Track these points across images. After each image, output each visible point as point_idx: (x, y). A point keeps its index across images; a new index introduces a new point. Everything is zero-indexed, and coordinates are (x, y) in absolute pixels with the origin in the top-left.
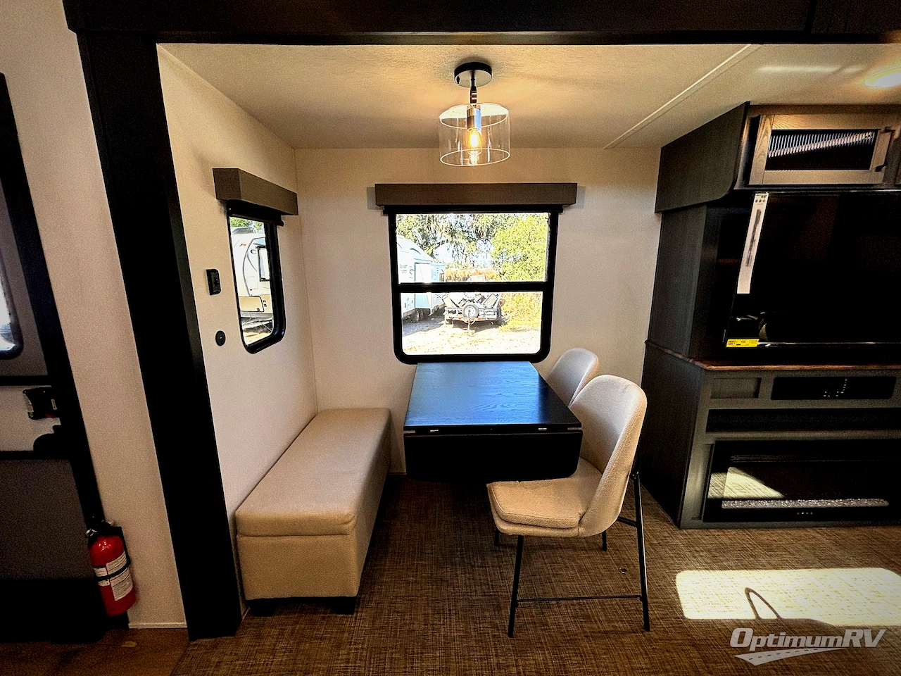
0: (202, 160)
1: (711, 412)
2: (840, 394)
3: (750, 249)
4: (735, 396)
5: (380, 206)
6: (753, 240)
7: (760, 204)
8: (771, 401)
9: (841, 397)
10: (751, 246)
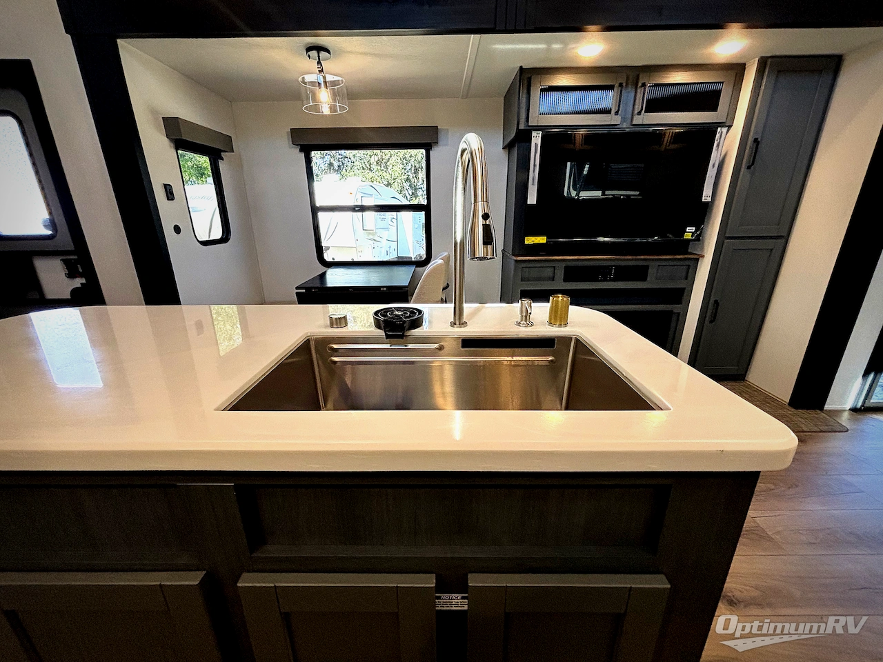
0: (154, 112)
1: (521, 290)
2: (610, 277)
3: (534, 172)
4: (539, 279)
5: (297, 145)
6: (535, 165)
7: (536, 138)
8: (563, 283)
9: (612, 280)
10: (534, 169)
